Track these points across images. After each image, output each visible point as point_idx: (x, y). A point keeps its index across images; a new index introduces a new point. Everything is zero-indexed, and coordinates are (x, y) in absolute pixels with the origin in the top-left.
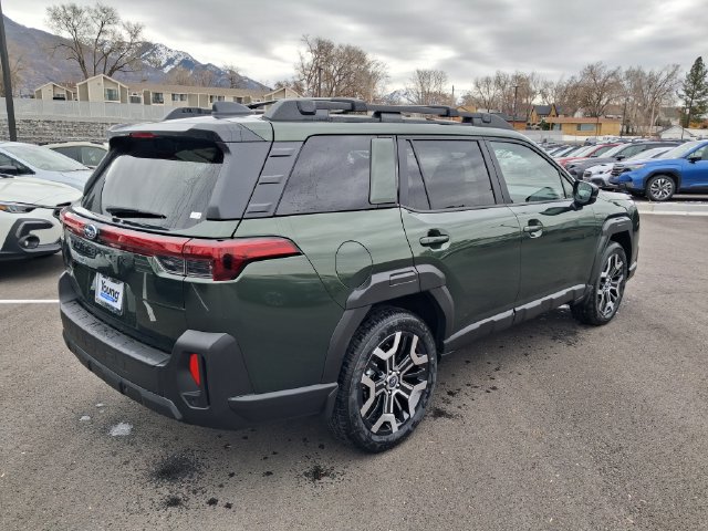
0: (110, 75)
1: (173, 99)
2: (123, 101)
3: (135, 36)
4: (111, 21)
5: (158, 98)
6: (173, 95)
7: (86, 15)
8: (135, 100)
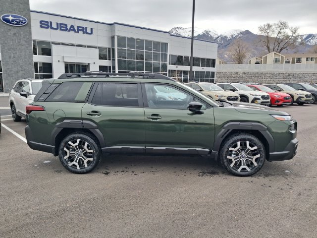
0: (279, 52)
1: (307, 60)
2: (282, 63)
3: (294, 33)
4: (285, 28)
5: (299, 60)
6: (307, 58)
7: (273, 27)
8: (288, 62)
